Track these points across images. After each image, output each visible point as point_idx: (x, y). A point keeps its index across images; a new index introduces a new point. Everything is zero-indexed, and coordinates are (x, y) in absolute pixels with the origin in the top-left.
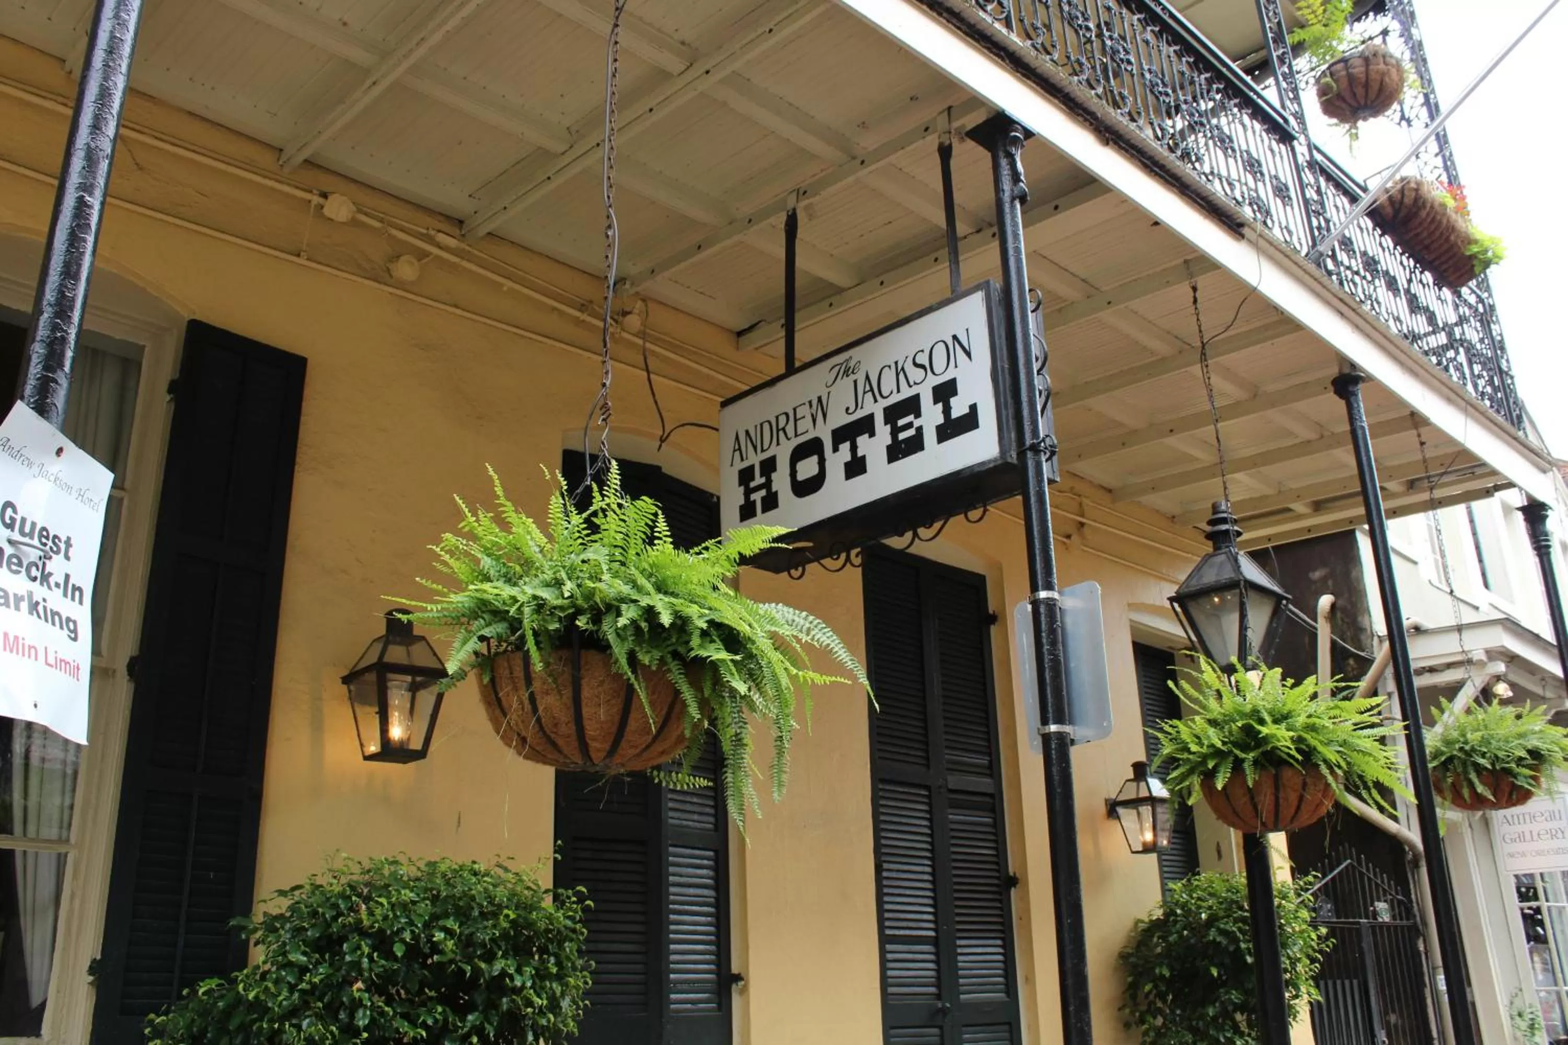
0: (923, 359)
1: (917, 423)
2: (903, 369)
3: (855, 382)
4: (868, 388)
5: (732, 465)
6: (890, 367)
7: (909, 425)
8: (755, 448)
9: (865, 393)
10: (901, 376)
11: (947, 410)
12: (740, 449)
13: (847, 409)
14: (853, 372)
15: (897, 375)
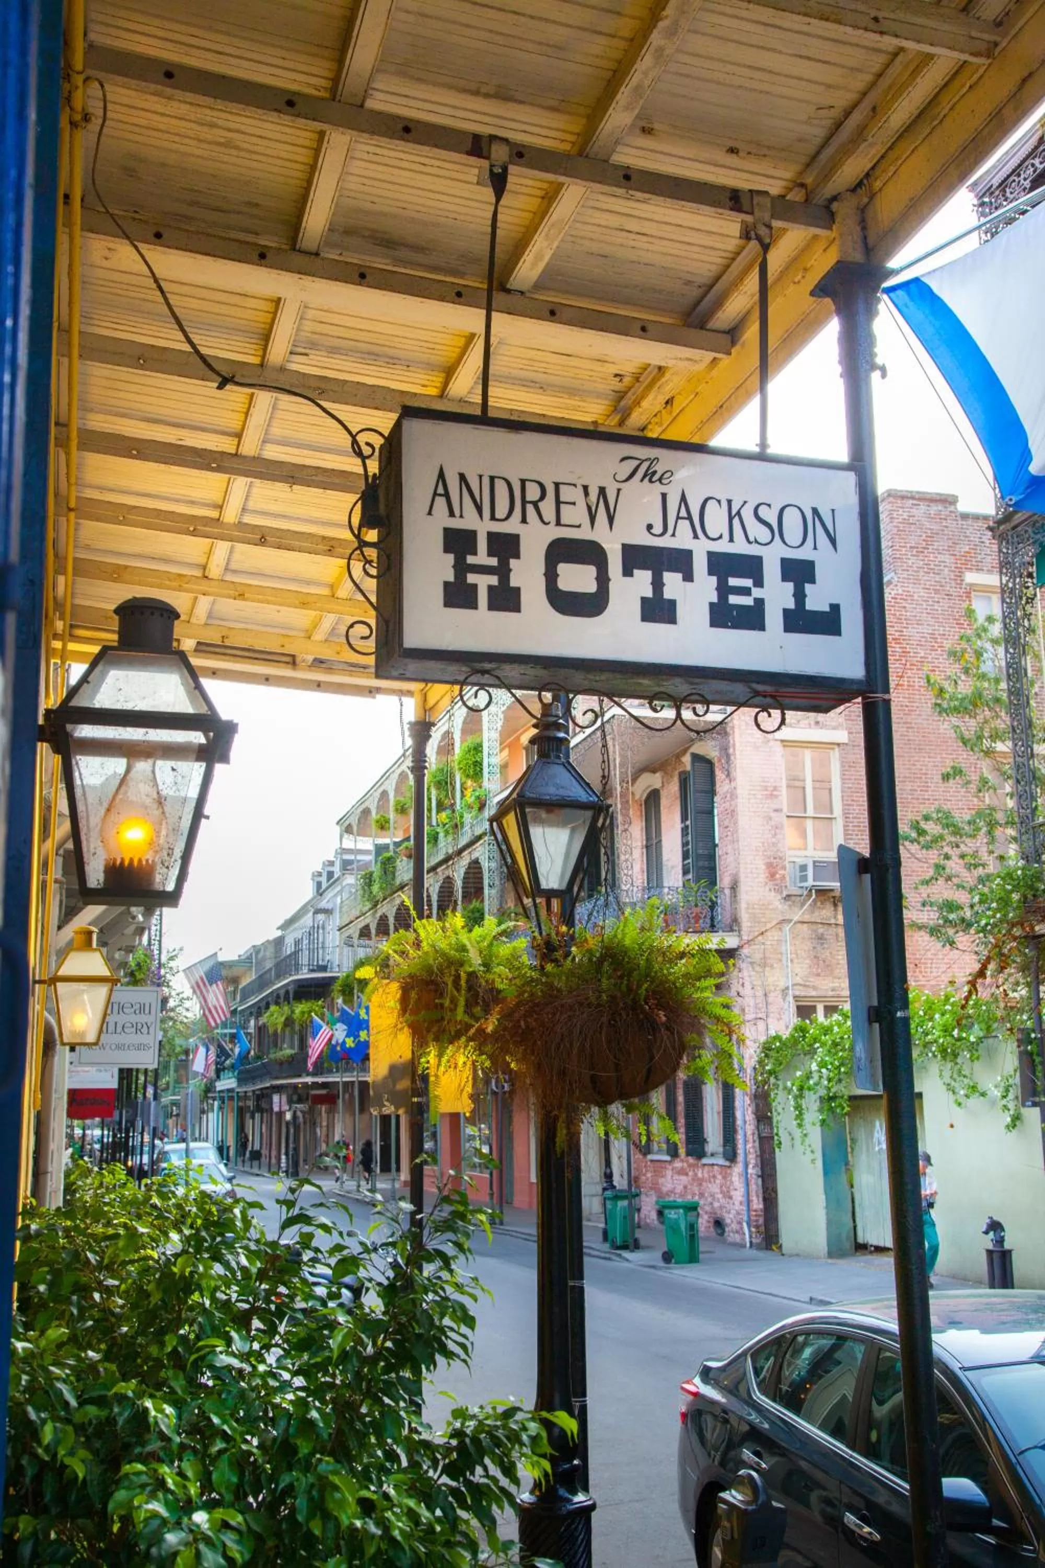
0: (771, 516)
1: (757, 593)
2: (738, 513)
3: (664, 496)
4: (683, 513)
5: (430, 513)
6: (719, 502)
7: (746, 592)
8: (479, 509)
9: (678, 518)
10: (736, 521)
11: (800, 596)
12: (447, 495)
13: (650, 527)
14: (660, 480)
15: (731, 519)
